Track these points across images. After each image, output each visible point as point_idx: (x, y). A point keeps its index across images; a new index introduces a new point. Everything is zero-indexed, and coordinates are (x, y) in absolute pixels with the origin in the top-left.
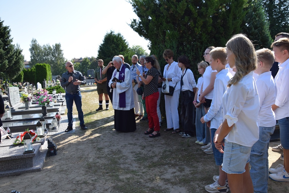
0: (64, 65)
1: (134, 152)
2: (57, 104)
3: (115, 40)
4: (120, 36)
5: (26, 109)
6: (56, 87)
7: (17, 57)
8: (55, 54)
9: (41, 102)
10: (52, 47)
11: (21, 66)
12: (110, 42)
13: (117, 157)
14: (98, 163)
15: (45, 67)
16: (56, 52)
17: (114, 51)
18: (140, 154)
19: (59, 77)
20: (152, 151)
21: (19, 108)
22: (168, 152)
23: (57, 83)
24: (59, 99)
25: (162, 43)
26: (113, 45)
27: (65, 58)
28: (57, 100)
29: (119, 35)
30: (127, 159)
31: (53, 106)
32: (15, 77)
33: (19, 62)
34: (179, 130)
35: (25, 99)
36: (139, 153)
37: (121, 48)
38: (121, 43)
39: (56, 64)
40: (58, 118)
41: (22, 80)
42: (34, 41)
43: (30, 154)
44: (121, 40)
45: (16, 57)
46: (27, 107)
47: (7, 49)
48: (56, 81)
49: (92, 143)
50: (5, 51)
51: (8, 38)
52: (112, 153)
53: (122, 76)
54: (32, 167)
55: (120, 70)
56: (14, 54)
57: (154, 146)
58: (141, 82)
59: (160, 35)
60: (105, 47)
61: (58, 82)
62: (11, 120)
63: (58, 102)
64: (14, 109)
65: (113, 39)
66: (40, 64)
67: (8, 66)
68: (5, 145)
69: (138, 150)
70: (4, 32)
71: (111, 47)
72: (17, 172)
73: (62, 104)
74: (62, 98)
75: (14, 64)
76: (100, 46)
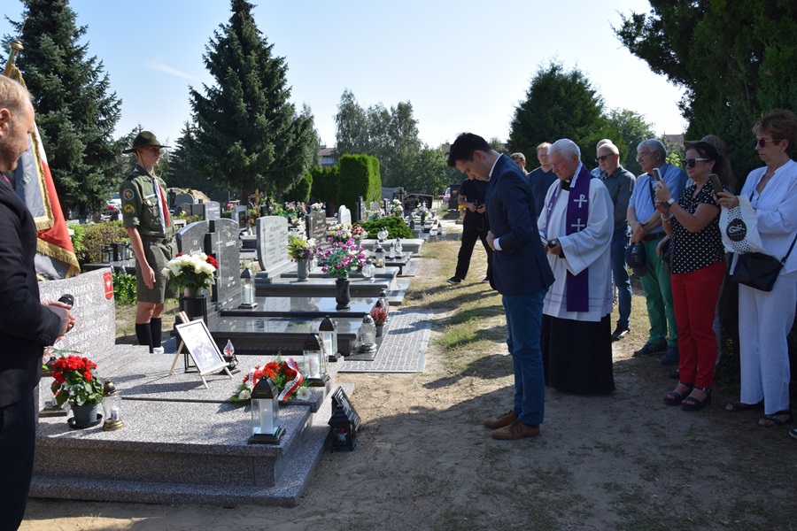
0: (417, 159)
1: (618, 487)
2: (384, 270)
3: (563, 94)
4: (578, 80)
5: (299, 281)
6: (387, 219)
7: (298, 135)
8: (397, 131)
9: (336, 267)
10: (390, 113)
11: (305, 160)
12: (549, 98)
13: (552, 497)
14: (483, 517)
15: (366, 163)
16: (400, 126)
17: (557, 125)
18: (641, 501)
19: (401, 193)
20: (685, 492)
21: (283, 276)
22: (753, 512)
23: (395, 209)
24: (392, 255)
25: (742, 95)
26: (557, 107)
27: (423, 141)
28: (387, 258)
29: (576, 75)
30: (589, 515)
31: (373, 279)
32: (290, 187)
33: (301, 150)
34: (788, 416)
35: (299, 251)
36: (635, 496)
37: (580, 116)
38: (581, 102)
39: (399, 156)
40: (380, 319)
41: (308, 197)
42: (348, 96)
43: (268, 446)
44: (580, 92)
45: (294, 136)
46: (301, 275)
47: (277, 114)
48: (393, 203)
49: (471, 422)
50: (270, 120)
51: (280, 87)
52: (534, 476)
53: (580, 206)
54: (271, 486)
55: (572, 185)
56: (291, 127)
57: (690, 471)
58: (643, 226)
59: (736, 66)
60: (533, 112)
61: (397, 205)
62: (254, 310)
63: (387, 265)
64: (269, 277)
65: (558, 89)
66: (354, 155)
67: (274, 160)
68: (212, 399)
69: (632, 479)
70: (273, 72)
71: (549, 111)
72: (227, 496)
73: (400, 272)
74: (402, 254)
75: (290, 154)
76: (518, 109)
